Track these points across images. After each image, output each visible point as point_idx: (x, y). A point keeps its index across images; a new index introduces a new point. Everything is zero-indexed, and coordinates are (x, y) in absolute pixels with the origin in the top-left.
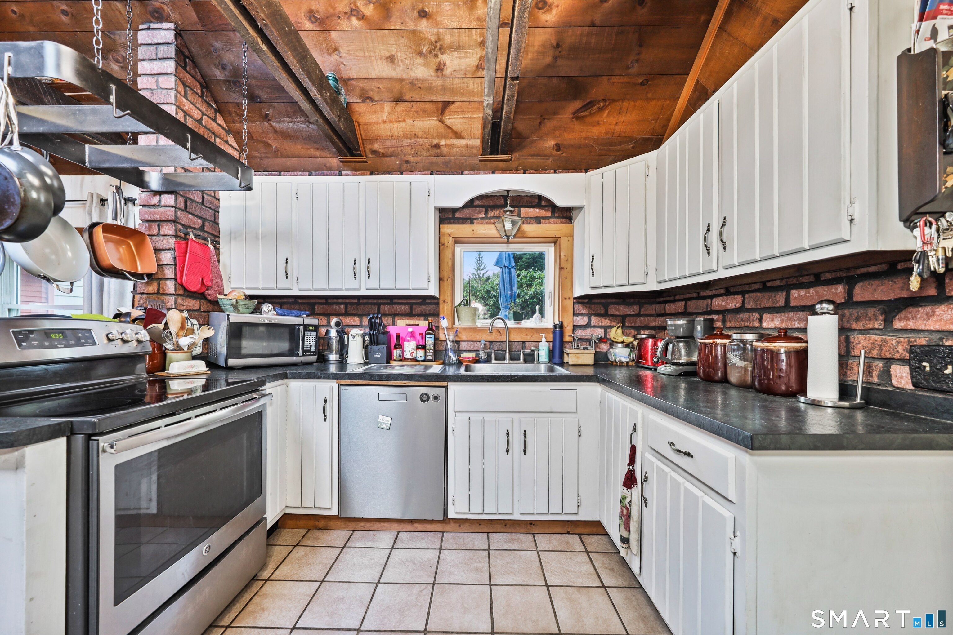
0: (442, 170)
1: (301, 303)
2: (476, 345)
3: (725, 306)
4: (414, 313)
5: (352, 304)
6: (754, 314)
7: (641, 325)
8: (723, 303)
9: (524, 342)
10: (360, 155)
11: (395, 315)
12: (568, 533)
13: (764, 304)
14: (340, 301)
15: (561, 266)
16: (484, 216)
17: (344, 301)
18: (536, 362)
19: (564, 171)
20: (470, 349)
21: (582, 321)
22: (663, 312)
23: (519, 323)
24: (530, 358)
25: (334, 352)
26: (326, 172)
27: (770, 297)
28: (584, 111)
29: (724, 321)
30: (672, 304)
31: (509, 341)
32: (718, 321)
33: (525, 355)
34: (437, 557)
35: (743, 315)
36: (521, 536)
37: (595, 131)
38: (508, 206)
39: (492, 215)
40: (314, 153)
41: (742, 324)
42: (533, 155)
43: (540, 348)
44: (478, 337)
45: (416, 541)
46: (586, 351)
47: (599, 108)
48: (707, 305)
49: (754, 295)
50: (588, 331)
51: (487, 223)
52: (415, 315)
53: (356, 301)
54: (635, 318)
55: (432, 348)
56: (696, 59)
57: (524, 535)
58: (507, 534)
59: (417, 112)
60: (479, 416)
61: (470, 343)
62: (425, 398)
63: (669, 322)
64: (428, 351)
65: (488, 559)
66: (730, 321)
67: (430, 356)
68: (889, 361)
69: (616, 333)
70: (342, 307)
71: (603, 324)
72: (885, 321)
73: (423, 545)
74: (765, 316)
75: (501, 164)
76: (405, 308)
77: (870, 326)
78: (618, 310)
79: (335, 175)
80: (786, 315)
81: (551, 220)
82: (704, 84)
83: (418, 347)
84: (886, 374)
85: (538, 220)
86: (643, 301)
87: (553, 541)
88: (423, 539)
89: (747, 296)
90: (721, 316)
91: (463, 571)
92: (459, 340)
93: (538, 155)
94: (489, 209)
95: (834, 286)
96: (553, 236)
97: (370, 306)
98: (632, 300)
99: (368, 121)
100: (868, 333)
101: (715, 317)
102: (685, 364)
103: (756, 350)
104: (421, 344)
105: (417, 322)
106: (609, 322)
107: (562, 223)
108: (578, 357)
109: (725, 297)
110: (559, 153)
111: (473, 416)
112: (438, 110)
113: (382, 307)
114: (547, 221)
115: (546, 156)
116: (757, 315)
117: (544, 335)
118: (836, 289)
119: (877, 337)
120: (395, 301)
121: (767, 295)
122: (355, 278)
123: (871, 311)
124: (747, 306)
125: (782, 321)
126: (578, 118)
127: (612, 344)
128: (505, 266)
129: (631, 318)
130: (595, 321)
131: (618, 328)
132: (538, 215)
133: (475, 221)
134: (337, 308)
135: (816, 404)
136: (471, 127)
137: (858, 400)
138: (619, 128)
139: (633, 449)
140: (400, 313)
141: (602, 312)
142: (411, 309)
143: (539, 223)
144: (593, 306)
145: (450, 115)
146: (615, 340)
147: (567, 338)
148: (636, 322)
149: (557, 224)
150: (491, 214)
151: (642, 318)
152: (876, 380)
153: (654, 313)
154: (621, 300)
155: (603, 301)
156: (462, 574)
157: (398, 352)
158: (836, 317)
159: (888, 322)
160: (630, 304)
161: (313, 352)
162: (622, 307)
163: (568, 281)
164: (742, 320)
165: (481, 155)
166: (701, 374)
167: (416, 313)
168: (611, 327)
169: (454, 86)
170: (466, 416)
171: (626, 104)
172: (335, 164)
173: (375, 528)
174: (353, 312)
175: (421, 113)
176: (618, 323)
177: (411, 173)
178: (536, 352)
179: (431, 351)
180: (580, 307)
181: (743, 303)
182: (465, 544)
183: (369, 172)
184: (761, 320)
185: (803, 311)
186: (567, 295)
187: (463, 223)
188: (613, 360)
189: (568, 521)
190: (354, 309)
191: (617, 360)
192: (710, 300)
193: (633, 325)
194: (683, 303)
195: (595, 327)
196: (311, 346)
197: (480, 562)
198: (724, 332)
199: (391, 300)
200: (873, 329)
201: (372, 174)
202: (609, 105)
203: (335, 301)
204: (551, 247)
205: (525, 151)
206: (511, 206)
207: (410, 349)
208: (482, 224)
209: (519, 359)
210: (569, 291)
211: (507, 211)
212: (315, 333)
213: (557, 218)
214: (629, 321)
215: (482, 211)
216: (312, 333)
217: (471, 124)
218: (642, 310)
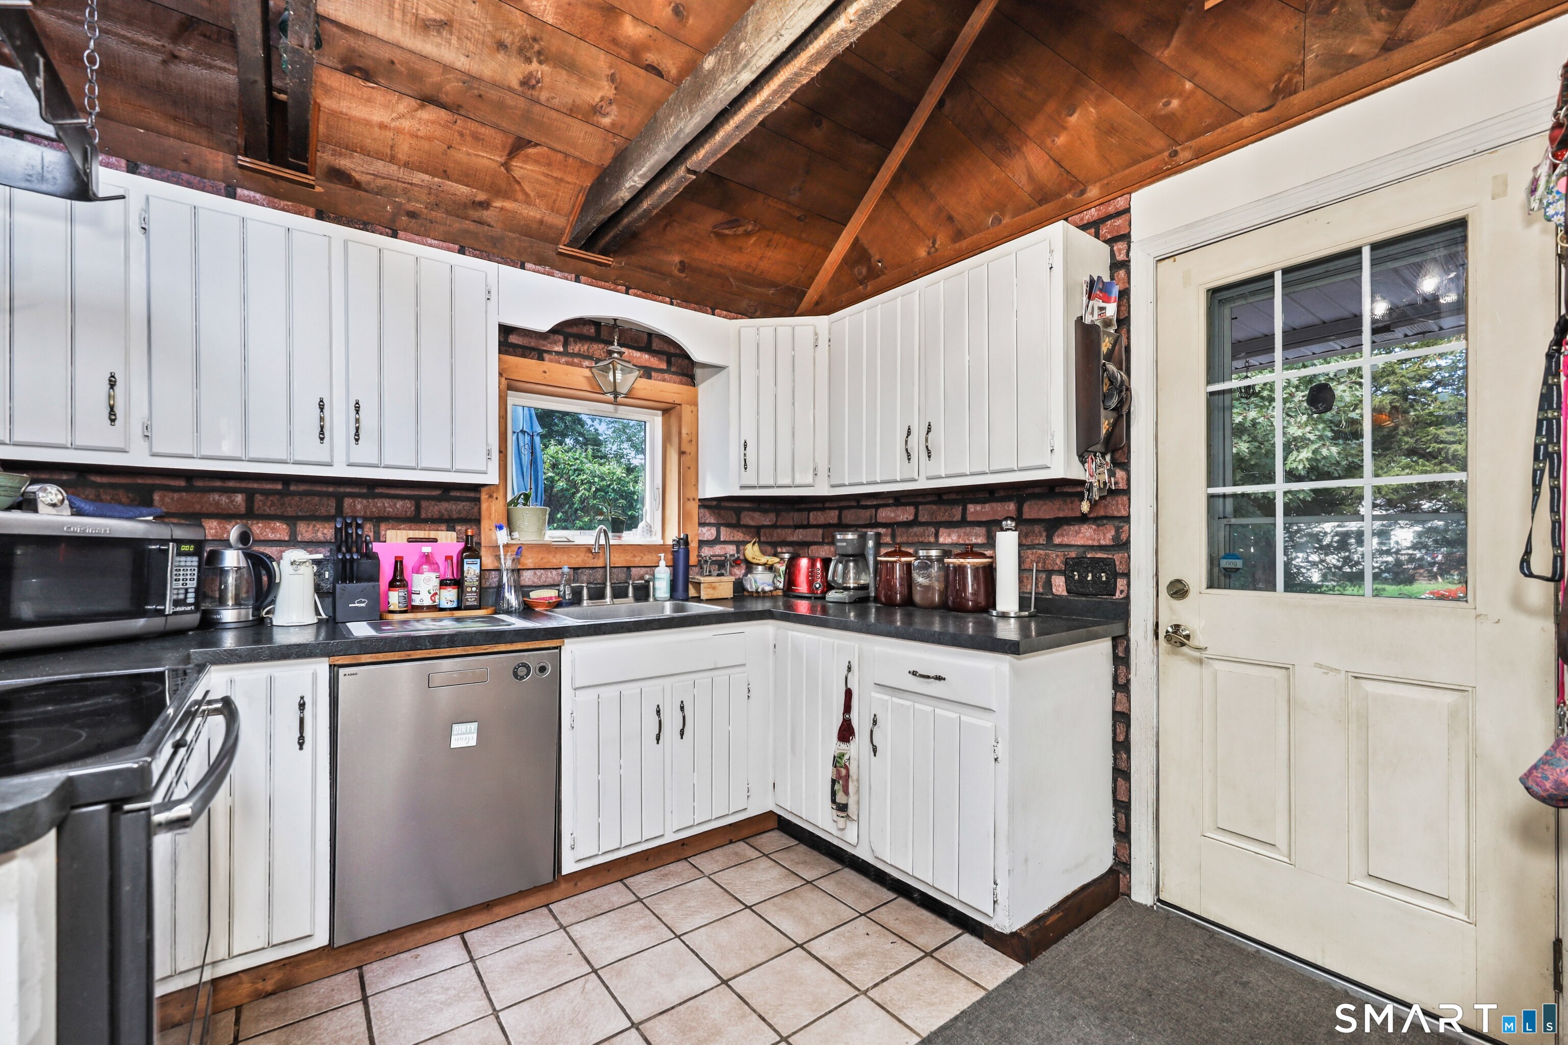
0: (482, 248)
1: (102, 485)
2: (549, 574)
3: (894, 518)
4: (423, 515)
5: (266, 493)
6: (929, 528)
7: (779, 540)
8: (893, 515)
9: (629, 568)
10: (304, 170)
11: (380, 520)
12: (731, 842)
13: (941, 518)
14: (231, 484)
15: (683, 449)
16: (562, 349)
17: (244, 485)
18: (651, 599)
19: (684, 304)
20: (540, 583)
21: (709, 533)
22: (805, 523)
23: (620, 537)
24: (643, 593)
25: (230, 603)
26: (185, 176)
27: (946, 511)
28: (727, 229)
29: (893, 536)
30: (819, 513)
31: (611, 567)
32: (886, 535)
33: (636, 588)
34: (568, 938)
35: (917, 530)
36: (672, 867)
37: (734, 260)
38: (616, 343)
39: (576, 350)
40: (162, 124)
41: (916, 539)
42: (644, 268)
43: (657, 575)
44: (554, 560)
45: (509, 933)
46: (722, 578)
47: (746, 231)
48: (871, 517)
49: (929, 507)
50: (718, 550)
51: (567, 363)
52: (426, 521)
53: (279, 487)
54: (771, 530)
55: (477, 583)
56: (856, 212)
57: (674, 864)
58: (650, 873)
59: (462, 135)
60: (613, 691)
61: (538, 572)
62: (522, 671)
63: (839, 537)
64: (469, 590)
65: (648, 911)
66: (901, 536)
67: (471, 598)
68: (1050, 573)
69: (752, 551)
70: (239, 498)
71: (736, 539)
72: (1047, 537)
73: (528, 935)
74: (942, 530)
75: (592, 267)
76: (403, 506)
77: (1037, 542)
78: (752, 519)
79: (217, 192)
80: (963, 530)
81: (666, 376)
82: (866, 246)
83: (443, 584)
84: (1048, 584)
85: (647, 372)
86: (780, 507)
87: (718, 858)
88: (519, 926)
89: (920, 507)
90: (890, 530)
91: (626, 938)
92: (519, 567)
93: (652, 270)
94: (571, 340)
95: (1007, 504)
96: (671, 401)
97: (317, 499)
98: (768, 506)
99: (344, 110)
100: (1034, 548)
101: (882, 530)
102: (854, 588)
103: (948, 566)
104: (449, 576)
105: (433, 534)
106: (742, 535)
107: (681, 383)
108: (714, 588)
109: (894, 508)
110: (683, 275)
111: (605, 692)
112: (504, 147)
113: (347, 502)
114: (660, 376)
115: (663, 274)
116: (933, 530)
117: (662, 555)
118: (1009, 506)
119: (1041, 552)
120: (379, 490)
121: (943, 508)
122: (322, 439)
123: (1037, 528)
124: (922, 519)
125: (959, 537)
126: (718, 235)
127: (750, 566)
128: (523, 432)
129: (767, 531)
130: (725, 534)
131: (754, 544)
132: (648, 364)
133: (546, 356)
134: (224, 499)
135: (1004, 616)
136: (558, 195)
137: (1032, 609)
138: (764, 265)
139: (849, 694)
140: (393, 515)
141: (734, 521)
142: (418, 508)
143: (650, 377)
144: (722, 512)
145: (525, 162)
146: (755, 561)
147: (693, 560)
148: (772, 536)
149: (675, 383)
150: (575, 348)
151: (779, 531)
152: (1041, 590)
153: (791, 523)
154: (755, 505)
155: (735, 505)
156: (627, 941)
157: (402, 594)
158: (1016, 533)
159: (1049, 538)
160: (765, 511)
161: (190, 604)
162: (757, 515)
163: (692, 472)
164: (916, 534)
165: (565, 245)
166: (883, 599)
167: (430, 515)
168: (745, 543)
169: (545, 120)
170: (592, 694)
171: (777, 237)
172: (220, 166)
173: (411, 946)
174: (272, 511)
175: (468, 138)
176: (753, 538)
177: (417, 238)
178: (651, 583)
179: (474, 589)
180: (707, 513)
181: (916, 515)
182: (597, 907)
183: (312, 210)
184: (937, 536)
185: (979, 526)
186: (690, 495)
187: (523, 356)
188: (754, 590)
189: (730, 825)
190: (272, 505)
191: (760, 590)
192: (874, 511)
193: (769, 540)
194: (837, 512)
195: (725, 542)
196: (186, 590)
197: (640, 918)
198: (903, 549)
199: (371, 487)
200: (1039, 544)
201: (320, 215)
202: (758, 231)
203: (218, 484)
204: (657, 415)
205: (634, 259)
206: (619, 345)
207: (431, 588)
208: (559, 363)
209: (626, 596)
210: (694, 488)
211: (614, 352)
212: (196, 559)
213: (674, 373)
214: (765, 535)
215: (559, 341)
216: (189, 559)
217: (558, 190)
218: (779, 519)
